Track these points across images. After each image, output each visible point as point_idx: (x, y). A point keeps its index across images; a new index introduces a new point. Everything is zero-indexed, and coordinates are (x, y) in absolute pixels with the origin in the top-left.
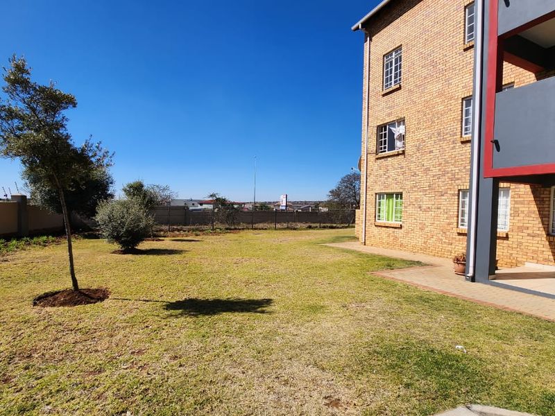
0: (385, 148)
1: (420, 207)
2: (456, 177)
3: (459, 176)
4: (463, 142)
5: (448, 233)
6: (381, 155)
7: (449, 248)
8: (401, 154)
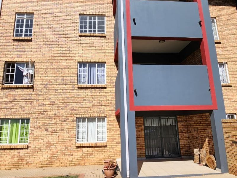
0: (12, 81)
1: (47, 130)
2: (75, 109)
3: (77, 109)
4: (79, 88)
5: (69, 148)
6: (6, 85)
7: (70, 158)
8: (30, 88)
